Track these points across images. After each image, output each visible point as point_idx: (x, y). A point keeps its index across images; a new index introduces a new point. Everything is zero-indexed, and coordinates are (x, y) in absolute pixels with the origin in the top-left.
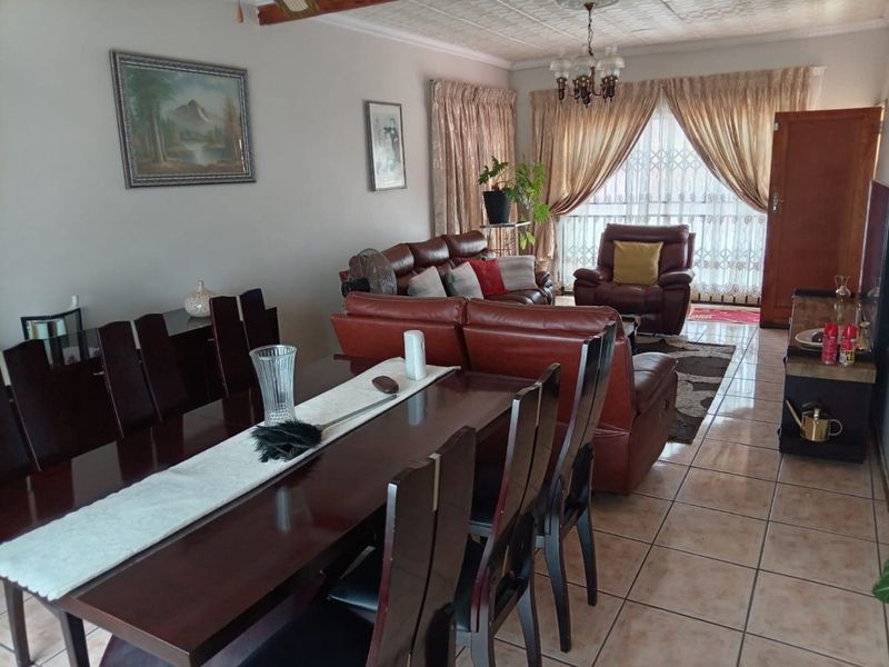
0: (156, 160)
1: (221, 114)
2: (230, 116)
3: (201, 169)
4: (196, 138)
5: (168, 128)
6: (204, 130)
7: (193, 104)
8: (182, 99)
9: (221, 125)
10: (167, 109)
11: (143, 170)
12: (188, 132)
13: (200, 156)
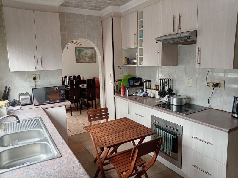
0: (80, 60)
1: (91, 54)
2: (92, 54)
3: (87, 61)
4: (86, 57)
5: (82, 56)
6: (88, 56)
7: (86, 52)
8: (85, 52)
9: (91, 55)
10: (82, 53)
11: (78, 61)
12: (85, 56)
13: (87, 59)
